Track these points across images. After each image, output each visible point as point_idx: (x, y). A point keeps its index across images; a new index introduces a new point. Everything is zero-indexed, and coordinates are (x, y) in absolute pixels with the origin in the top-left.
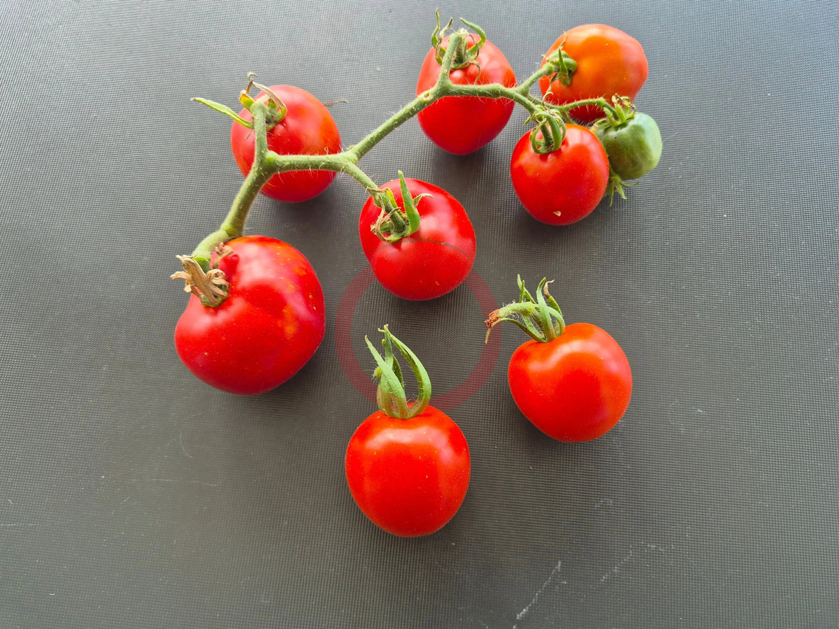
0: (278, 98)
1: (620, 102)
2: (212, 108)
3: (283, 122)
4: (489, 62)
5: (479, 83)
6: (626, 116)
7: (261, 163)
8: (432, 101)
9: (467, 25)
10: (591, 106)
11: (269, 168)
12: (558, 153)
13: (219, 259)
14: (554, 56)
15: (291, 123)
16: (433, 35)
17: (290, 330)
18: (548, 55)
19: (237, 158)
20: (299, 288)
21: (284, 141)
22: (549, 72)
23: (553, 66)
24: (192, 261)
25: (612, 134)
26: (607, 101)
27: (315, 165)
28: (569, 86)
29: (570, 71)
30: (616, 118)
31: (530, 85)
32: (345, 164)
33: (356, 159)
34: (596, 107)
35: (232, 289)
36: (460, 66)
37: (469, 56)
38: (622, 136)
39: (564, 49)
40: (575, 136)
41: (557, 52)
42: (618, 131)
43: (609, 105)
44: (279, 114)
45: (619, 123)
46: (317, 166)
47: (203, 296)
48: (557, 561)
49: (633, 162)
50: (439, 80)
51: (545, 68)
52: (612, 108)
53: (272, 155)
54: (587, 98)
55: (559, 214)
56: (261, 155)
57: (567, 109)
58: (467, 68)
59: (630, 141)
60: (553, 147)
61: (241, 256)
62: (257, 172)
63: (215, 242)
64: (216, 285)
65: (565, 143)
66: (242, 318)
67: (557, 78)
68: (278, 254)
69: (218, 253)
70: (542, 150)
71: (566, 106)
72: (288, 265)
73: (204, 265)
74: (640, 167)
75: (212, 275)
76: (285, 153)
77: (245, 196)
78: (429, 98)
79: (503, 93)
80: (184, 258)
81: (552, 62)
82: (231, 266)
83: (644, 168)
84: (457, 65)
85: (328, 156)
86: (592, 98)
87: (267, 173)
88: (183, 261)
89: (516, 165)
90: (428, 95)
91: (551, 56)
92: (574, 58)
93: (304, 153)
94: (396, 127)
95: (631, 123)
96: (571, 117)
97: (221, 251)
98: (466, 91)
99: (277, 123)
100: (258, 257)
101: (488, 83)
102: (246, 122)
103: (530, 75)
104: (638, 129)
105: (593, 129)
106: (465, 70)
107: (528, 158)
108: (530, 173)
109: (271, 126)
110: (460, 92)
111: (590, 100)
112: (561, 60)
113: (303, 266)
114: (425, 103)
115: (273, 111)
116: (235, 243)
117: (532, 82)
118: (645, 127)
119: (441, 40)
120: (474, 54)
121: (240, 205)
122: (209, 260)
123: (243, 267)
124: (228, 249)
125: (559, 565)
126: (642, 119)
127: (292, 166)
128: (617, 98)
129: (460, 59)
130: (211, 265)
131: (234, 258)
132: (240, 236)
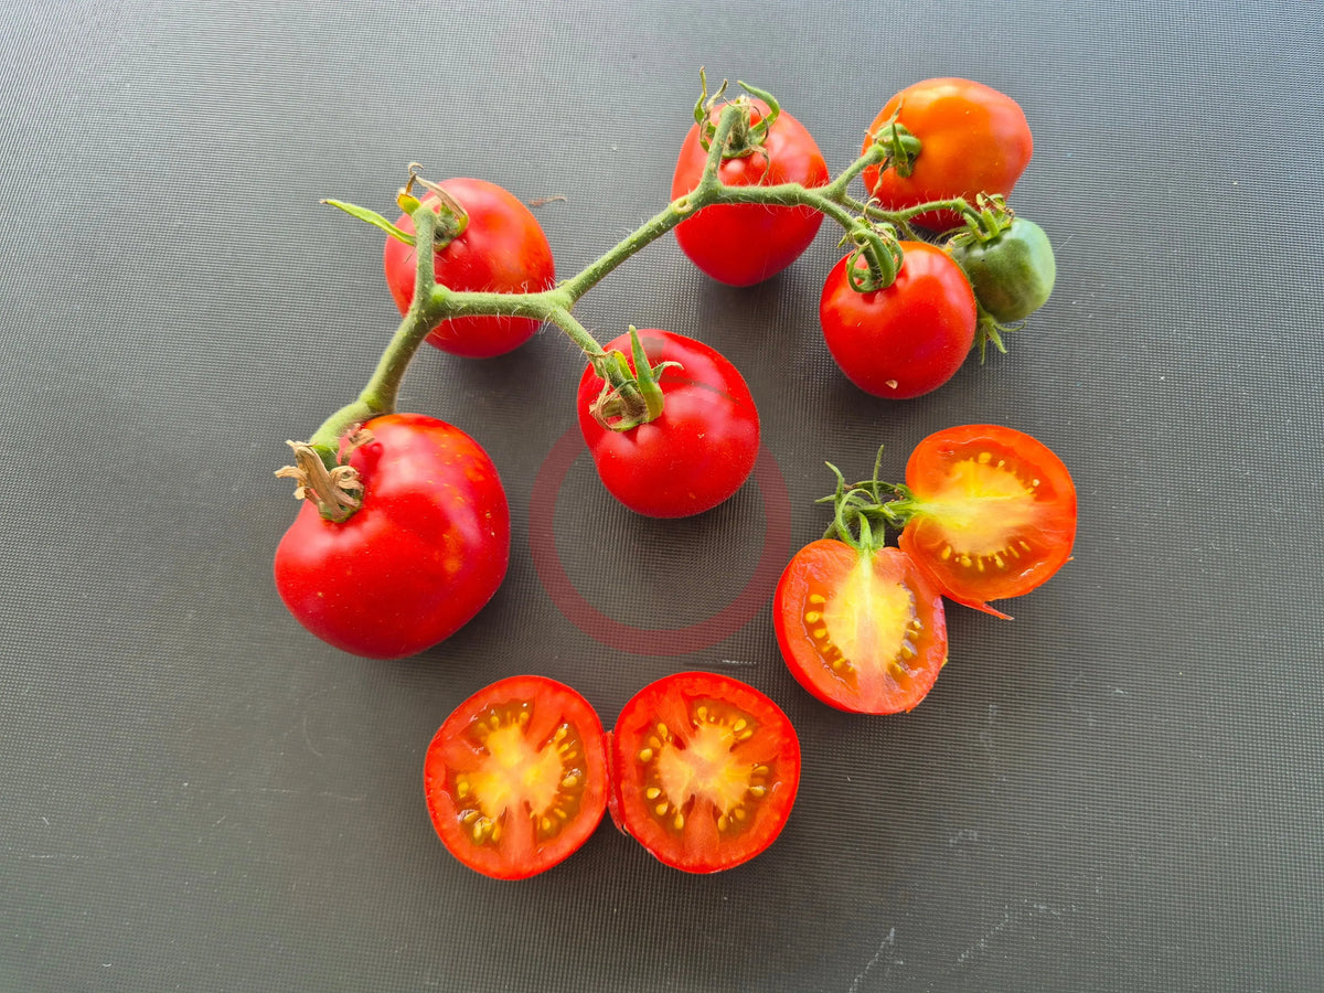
0: (456, 201)
1: (989, 204)
2: (353, 216)
3: (463, 236)
4: (784, 148)
5: (766, 184)
6: (998, 225)
7: (424, 302)
8: (691, 212)
9: (750, 91)
10: (944, 211)
11: (436, 312)
12: (891, 291)
13: (351, 450)
14: (884, 132)
15: (475, 238)
16: (696, 105)
17: (452, 565)
18: (874, 132)
19: (393, 288)
20: (470, 500)
21: (462, 268)
22: (878, 159)
23: (883, 149)
24: (309, 452)
25: (978, 253)
26: (969, 203)
27: (507, 310)
28: (910, 178)
29: (910, 156)
30: (984, 229)
31: (848, 181)
32: (552, 309)
33: (570, 301)
34: (952, 213)
35: (367, 497)
36: (739, 153)
37: (754, 137)
38: (993, 257)
39: (899, 120)
40: (919, 261)
41: (888, 127)
42: (988, 250)
43: (972, 209)
44: (457, 225)
45: (988, 236)
46: (509, 311)
47: (321, 503)
48: (890, 929)
49: (1011, 297)
50: (703, 179)
51: (870, 153)
52: (979, 215)
53: (440, 291)
54: (938, 199)
55: (894, 385)
56: (425, 291)
57: (906, 217)
58: (750, 156)
59: (1007, 265)
60: (883, 282)
61: (387, 446)
62: (418, 316)
63: (347, 422)
64: (343, 490)
65: (902, 274)
66: (378, 543)
67: (890, 165)
68: (443, 446)
69: (350, 439)
70: (866, 286)
71: (903, 212)
72: (456, 464)
73: (329, 459)
74: (1023, 305)
75: (339, 475)
76: (461, 289)
77: (398, 351)
78: (688, 208)
79: (803, 199)
80: (298, 446)
81: (883, 143)
82: (370, 461)
83: (1029, 306)
84: (733, 152)
85: (526, 295)
86: (945, 198)
87: (432, 318)
88: (296, 451)
89: (828, 307)
90: (685, 204)
91: (880, 132)
92: (917, 134)
93: (490, 290)
94: (633, 253)
95: (1007, 237)
96: (913, 229)
97: (355, 436)
98: (745, 197)
99: (454, 238)
100: (410, 451)
101: (782, 183)
102: (407, 236)
103: (848, 165)
104: (1018, 247)
105: (947, 248)
106: (746, 159)
107: (844, 298)
108: (847, 322)
109: (443, 244)
110: (735, 198)
111: (943, 202)
112: (896, 139)
113: (480, 466)
114: (680, 215)
115: (449, 219)
116: (379, 424)
117: (851, 177)
118: (1029, 242)
119: (708, 114)
120: (761, 135)
121: (390, 365)
122: (336, 450)
123: (387, 465)
124: (366, 434)
125: (892, 935)
126: (1023, 230)
127: (471, 309)
128: (984, 198)
129: (738, 143)
130: (338, 458)
131: (375, 448)
132: (390, 412)
